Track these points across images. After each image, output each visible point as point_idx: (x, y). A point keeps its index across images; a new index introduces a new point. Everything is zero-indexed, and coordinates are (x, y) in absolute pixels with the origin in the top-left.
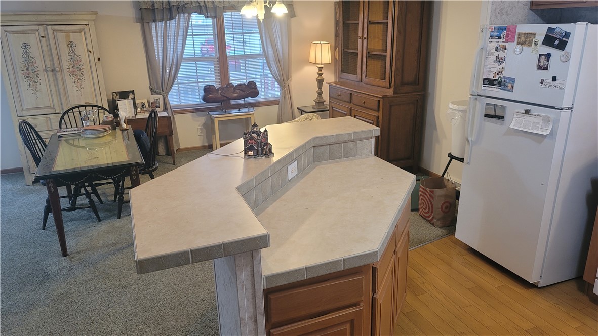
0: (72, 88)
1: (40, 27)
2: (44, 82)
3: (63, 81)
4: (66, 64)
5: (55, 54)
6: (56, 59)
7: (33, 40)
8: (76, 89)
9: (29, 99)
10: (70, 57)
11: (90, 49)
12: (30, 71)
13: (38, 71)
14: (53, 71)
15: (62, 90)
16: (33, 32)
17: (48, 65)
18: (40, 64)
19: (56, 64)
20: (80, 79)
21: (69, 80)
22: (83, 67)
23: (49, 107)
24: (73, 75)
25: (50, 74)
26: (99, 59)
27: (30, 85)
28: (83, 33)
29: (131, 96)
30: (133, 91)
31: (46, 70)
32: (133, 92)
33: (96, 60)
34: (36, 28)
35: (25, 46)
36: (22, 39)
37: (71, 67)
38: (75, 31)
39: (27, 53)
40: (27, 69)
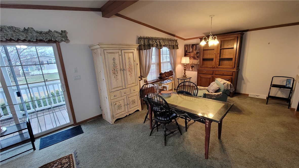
0: (129, 77)
2: (120, 76)
3: (126, 74)
4: (127, 67)
5: (124, 63)
6: (124, 65)
7: (116, 57)
8: (130, 77)
9: (114, 84)
10: (129, 64)
13: (118, 70)
16: (117, 53)
17: (122, 68)
18: (118, 67)
19: (124, 67)
20: (131, 73)
21: (128, 73)
22: (132, 68)
23: (121, 86)
24: (129, 71)
25: (122, 71)
26: (137, 64)
27: (115, 77)
28: (133, 53)
31: (120, 70)
34: (118, 51)
35: (114, 59)
36: (112, 56)
37: (129, 68)
38: (130, 53)
39: (114, 62)
40: (114, 70)
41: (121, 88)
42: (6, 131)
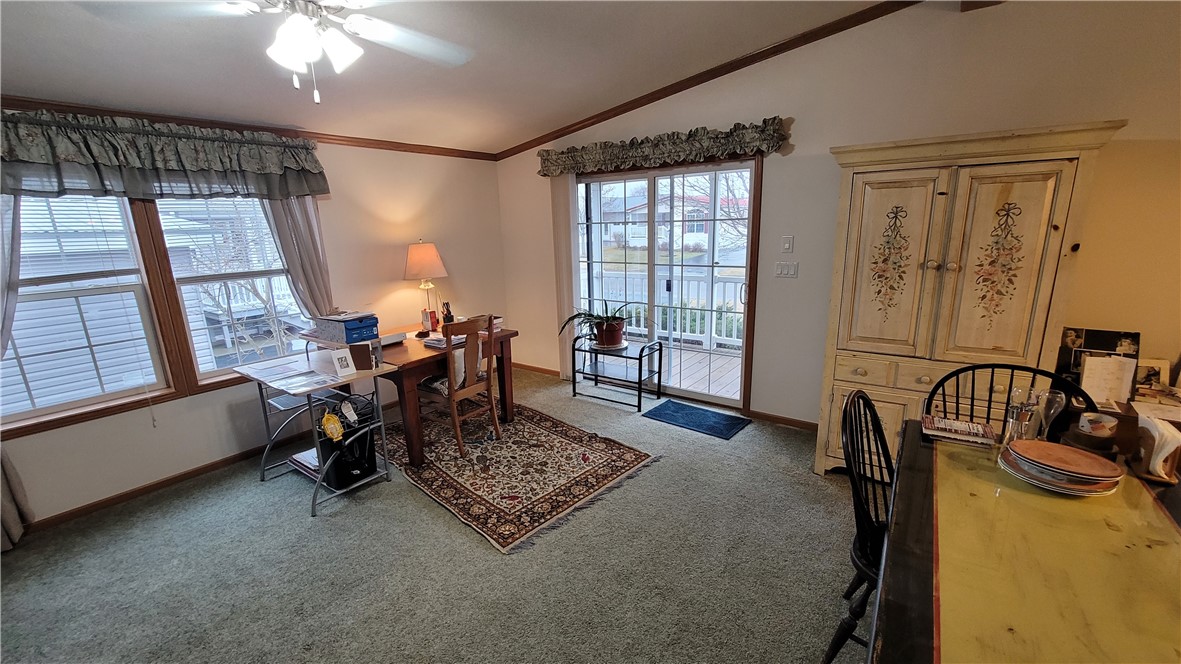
0: (971, 309)
1: (943, 171)
2: (911, 290)
3: (956, 293)
4: (976, 255)
5: (956, 233)
6: (955, 244)
7: (916, 201)
8: (981, 311)
9: (869, 322)
10: (995, 239)
11: (1059, 220)
12: (890, 265)
13: (906, 266)
14: (939, 268)
15: (945, 312)
16: (923, 182)
17: (934, 254)
18: (914, 252)
19: (953, 253)
20: (999, 293)
21: (971, 290)
22: (1020, 264)
23: (906, 342)
24: (985, 280)
25: (931, 274)
26: (1075, 248)
27: (879, 292)
28: (1051, 183)
29: (1125, 346)
30: (1138, 335)
31: (923, 266)
32: (1135, 338)
33: (1066, 249)
34: (934, 173)
36: (894, 198)
37: (986, 263)
38: (1029, 178)
39: (895, 228)
40: (885, 261)
41: (907, 350)
42: (626, 348)
